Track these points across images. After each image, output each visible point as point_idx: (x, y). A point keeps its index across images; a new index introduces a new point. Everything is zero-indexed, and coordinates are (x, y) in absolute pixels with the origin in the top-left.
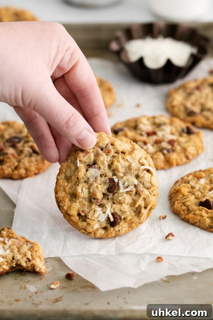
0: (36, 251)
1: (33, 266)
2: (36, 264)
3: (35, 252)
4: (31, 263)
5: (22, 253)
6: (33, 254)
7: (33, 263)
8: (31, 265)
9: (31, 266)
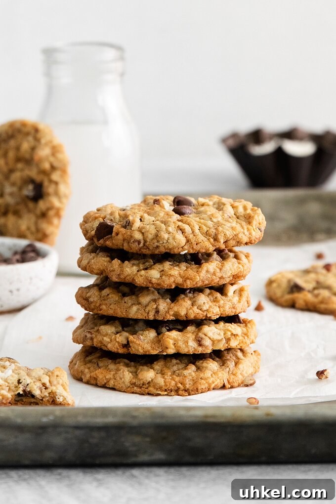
0: (57, 376)
1: (53, 395)
2: (58, 391)
3: (55, 377)
4: (49, 390)
5: (34, 377)
6: (51, 379)
7: (52, 391)
8: (49, 393)
9: (49, 396)
